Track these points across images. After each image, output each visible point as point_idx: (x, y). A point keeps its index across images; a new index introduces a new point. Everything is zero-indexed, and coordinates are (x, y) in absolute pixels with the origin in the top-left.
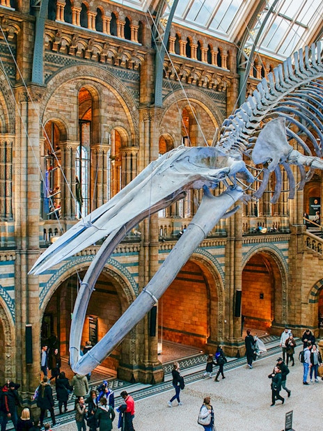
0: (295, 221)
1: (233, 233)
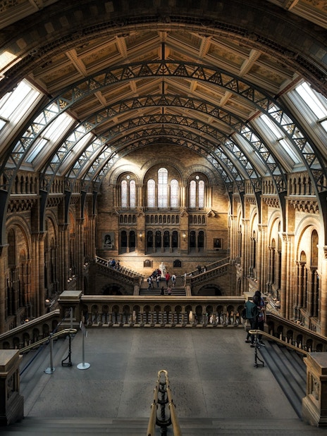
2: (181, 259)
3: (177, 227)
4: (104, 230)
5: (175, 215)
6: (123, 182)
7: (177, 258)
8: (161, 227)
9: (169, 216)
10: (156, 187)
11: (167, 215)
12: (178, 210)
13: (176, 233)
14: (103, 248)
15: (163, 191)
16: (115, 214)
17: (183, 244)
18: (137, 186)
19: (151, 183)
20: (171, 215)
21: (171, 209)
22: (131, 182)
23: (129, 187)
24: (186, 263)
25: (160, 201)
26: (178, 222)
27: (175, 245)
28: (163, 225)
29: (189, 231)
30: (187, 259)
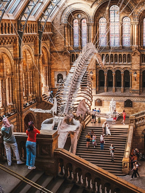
0: (39, 96)
1: (20, 111)
2: (132, 99)
3: (129, 66)
4: (57, 69)
5: (127, 53)
6: (74, 21)
7: (128, 98)
8: (112, 66)
9: (120, 55)
10: (108, 25)
11: (118, 54)
12: (130, 49)
13: (127, 73)
14: (56, 87)
15: (115, 29)
16: (66, 53)
17: (135, 84)
18: (88, 25)
19: (103, 21)
20: (122, 54)
21: (123, 48)
22: (82, 21)
23: (80, 26)
24: (138, 103)
25: (112, 40)
26: (130, 60)
27: (127, 85)
28: (114, 64)
29: (140, 70)
30: (139, 99)
